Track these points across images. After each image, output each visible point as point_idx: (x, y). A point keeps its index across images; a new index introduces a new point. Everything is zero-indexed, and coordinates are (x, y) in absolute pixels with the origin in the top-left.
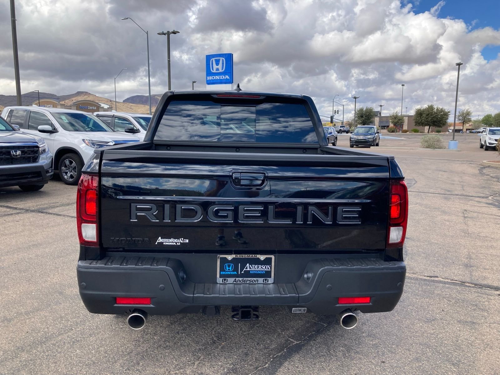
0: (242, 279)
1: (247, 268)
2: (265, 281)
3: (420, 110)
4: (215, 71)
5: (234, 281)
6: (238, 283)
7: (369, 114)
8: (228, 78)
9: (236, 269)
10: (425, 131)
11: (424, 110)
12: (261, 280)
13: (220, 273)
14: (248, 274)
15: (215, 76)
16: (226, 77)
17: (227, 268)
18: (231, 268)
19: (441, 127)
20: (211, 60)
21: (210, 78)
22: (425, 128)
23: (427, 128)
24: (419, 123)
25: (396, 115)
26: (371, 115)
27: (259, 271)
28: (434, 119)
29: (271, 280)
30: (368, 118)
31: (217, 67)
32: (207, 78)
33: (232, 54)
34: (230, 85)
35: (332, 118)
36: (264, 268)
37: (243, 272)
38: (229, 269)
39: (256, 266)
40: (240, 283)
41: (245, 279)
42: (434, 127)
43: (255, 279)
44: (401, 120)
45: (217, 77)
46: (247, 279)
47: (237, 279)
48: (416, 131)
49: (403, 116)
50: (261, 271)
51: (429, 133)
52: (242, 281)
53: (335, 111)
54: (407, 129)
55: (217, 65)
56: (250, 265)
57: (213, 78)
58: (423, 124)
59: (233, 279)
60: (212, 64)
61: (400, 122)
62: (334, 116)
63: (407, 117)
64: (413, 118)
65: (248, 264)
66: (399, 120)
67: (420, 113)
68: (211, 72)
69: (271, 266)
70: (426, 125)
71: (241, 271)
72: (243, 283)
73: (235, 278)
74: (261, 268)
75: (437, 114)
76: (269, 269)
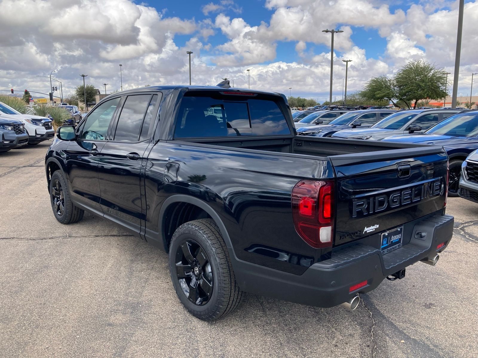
7: (90, 91)
26: (93, 93)
30: (90, 96)
35: (51, 95)
53: (54, 88)
62: (53, 93)
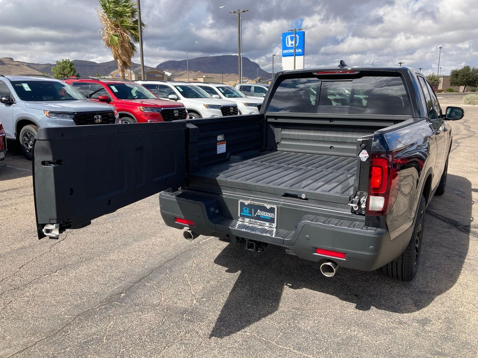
0: (255, 220)
1: (258, 213)
2: (270, 225)
3: (456, 71)
4: (290, 46)
5: (249, 221)
6: (252, 223)
8: (301, 51)
9: (251, 212)
10: (460, 91)
11: (460, 71)
12: (267, 224)
13: (240, 214)
14: (259, 218)
15: (290, 50)
16: (299, 51)
17: (245, 211)
18: (247, 211)
19: (476, 87)
20: (287, 37)
21: (286, 51)
22: (460, 88)
23: (462, 88)
24: (455, 83)
25: (433, 76)
27: (267, 217)
28: (469, 79)
29: (274, 225)
31: (292, 42)
32: (283, 52)
33: (304, 32)
34: (302, 57)
36: (270, 215)
37: (255, 216)
38: (246, 212)
39: (264, 213)
40: (253, 223)
41: (256, 221)
42: (470, 87)
43: (264, 222)
44: (438, 81)
45: (291, 50)
46: (258, 221)
47: (251, 220)
48: (451, 91)
49: (439, 77)
50: (268, 217)
51: (465, 93)
52: (254, 222)
54: (442, 89)
55: (292, 41)
56: (260, 211)
57: (288, 51)
58: (458, 84)
59: (249, 219)
60: (288, 40)
61: (436, 83)
63: (443, 78)
64: (449, 79)
65: (259, 210)
66: (435, 81)
67: (455, 74)
68: (287, 47)
69: (275, 214)
70: (461, 85)
71: (254, 214)
72: (255, 223)
73: (250, 219)
74: (268, 214)
75: (472, 74)
76: (273, 216)
